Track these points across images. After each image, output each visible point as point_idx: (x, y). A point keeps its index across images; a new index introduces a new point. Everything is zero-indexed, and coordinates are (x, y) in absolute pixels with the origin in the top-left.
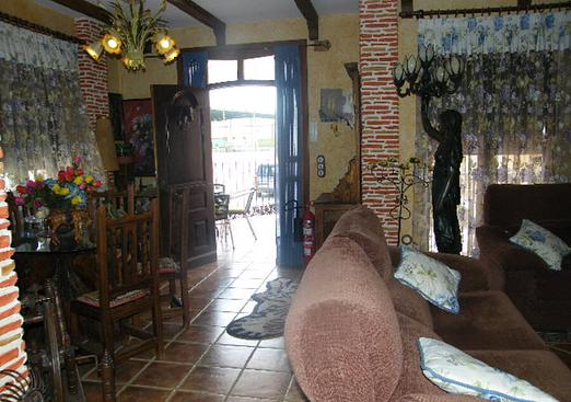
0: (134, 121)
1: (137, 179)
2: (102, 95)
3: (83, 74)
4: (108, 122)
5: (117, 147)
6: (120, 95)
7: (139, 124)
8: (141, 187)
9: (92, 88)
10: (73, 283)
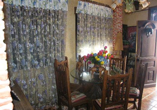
0: (131, 34)
1: (130, 54)
2: (120, 25)
3: (114, 18)
4: (121, 34)
5: (123, 42)
6: (127, 25)
7: (132, 35)
8: (131, 56)
9: (117, 23)
10: (99, 91)
